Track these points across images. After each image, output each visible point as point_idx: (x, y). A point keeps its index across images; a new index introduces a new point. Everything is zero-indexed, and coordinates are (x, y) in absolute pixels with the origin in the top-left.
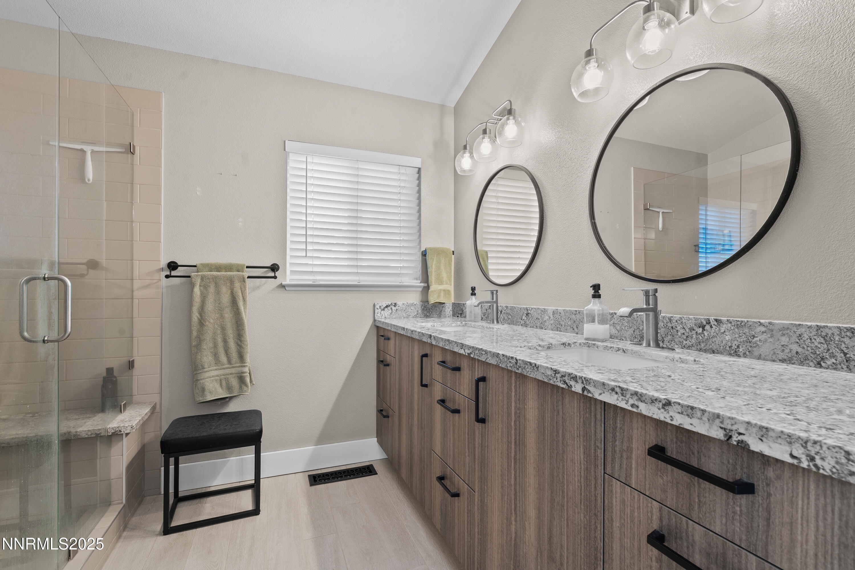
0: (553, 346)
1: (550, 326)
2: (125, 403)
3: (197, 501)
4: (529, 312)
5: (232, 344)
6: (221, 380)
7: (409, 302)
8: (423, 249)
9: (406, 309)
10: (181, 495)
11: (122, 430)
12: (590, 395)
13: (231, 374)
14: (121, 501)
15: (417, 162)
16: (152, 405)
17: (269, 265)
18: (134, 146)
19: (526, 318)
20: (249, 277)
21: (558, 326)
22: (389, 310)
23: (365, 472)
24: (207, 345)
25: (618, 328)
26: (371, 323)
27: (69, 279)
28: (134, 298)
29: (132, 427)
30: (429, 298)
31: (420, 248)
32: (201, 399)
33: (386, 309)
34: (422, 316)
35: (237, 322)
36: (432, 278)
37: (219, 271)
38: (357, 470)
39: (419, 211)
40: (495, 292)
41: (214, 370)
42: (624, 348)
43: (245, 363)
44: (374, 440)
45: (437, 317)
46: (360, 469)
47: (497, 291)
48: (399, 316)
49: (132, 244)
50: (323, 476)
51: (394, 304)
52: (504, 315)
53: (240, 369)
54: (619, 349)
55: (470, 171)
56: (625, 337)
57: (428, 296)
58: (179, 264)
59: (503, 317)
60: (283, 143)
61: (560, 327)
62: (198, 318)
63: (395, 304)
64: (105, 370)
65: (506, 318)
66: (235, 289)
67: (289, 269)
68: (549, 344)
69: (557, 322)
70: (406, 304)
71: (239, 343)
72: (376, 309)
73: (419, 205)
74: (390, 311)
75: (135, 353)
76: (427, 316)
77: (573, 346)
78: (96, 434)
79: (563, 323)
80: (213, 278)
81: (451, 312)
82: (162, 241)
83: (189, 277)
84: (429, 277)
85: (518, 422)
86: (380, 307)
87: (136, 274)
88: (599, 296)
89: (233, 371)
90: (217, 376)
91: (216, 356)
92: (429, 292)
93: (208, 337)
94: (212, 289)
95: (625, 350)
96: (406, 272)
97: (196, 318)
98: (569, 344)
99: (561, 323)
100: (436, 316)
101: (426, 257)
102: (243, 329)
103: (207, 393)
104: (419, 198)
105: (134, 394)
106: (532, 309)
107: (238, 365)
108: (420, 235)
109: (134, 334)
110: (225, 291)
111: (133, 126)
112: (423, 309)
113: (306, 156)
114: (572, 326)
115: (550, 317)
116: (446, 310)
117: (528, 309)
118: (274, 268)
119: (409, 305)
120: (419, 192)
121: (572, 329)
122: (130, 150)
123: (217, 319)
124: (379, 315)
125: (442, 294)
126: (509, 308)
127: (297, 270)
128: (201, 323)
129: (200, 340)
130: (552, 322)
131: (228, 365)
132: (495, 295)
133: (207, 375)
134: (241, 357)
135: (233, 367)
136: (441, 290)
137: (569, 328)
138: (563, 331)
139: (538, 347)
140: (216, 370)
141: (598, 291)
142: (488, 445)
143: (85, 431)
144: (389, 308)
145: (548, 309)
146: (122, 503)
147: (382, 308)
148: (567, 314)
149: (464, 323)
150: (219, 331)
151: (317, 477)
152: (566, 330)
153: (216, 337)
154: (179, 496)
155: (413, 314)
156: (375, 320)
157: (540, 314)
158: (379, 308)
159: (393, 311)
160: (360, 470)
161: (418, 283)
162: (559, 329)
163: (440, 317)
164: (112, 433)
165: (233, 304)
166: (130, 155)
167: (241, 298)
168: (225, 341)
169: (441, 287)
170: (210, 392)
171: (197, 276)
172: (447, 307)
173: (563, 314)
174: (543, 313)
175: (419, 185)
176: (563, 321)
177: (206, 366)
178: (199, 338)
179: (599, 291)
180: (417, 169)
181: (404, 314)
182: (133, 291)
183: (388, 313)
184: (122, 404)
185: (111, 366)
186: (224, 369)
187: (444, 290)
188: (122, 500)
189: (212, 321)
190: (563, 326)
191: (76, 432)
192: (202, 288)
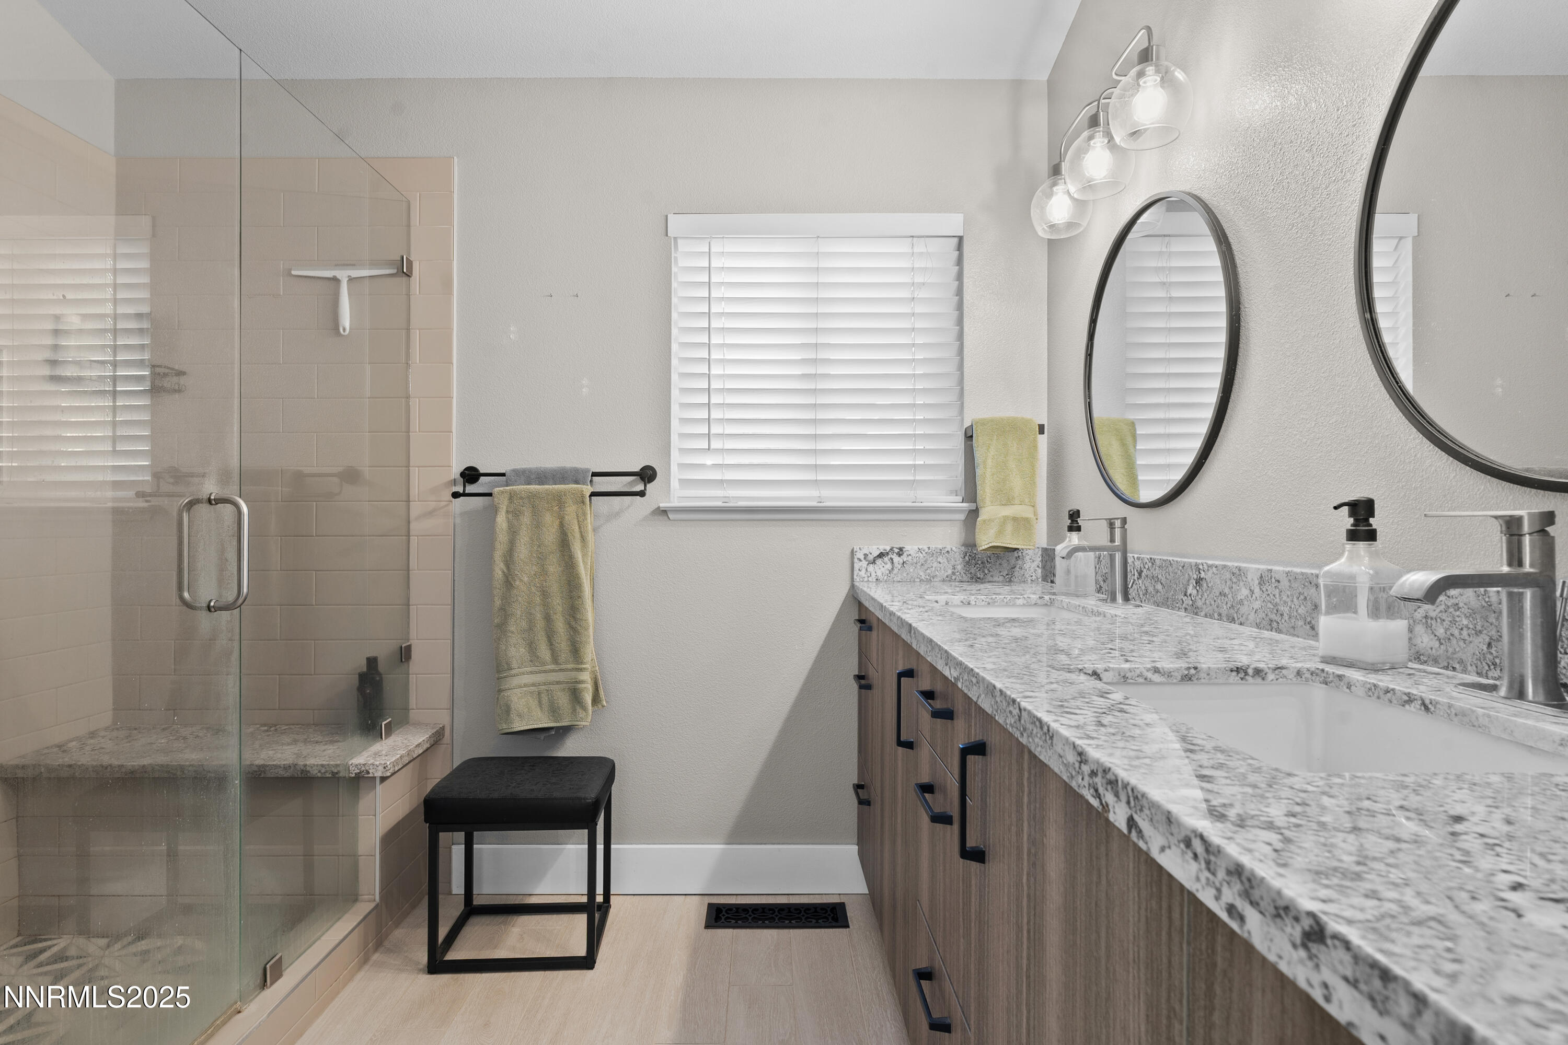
0: (1202, 675)
1: (1252, 617)
2: (390, 722)
3: (500, 919)
4: (1203, 575)
5: (560, 625)
6: (539, 693)
7: (933, 546)
8: (967, 424)
9: (926, 561)
10: (477, 901)
11: (370, 771)
12: (1141, 844)
13: (558, 683)
14: (373, 897)
15: (953, 223)
16: (435, 730)
17: (637, 469)
18: (410, 263)
19: (1195, 592)
20: (593, 494)
21: (1273, 617)
22: (886, 564)
23: (825, 918)
24: (515, 626)
25: (1441, 631)
26: (846, 591)
27: (245, 502)
28: (411, 534)
29: (385, 768)
30: (977, 536)
31: (962, 420)
32: (505, 727)
33: (879, 561)
34: (965, 578)
35: (569, 583)
36: (986, 490)
37: (541, 483)
38: (809, 909)
39: (960, 337)
40: (1118, 523)
41: (528, 673)
42: (1428, 696)
43: (582, 663)
44: (851, 850)
45: (1002, 582)
46: (816, 908)
47: (1124, 521)
48: (909, 577)
49: (408, 438)
50: (737, 912)
51: (896, 551)
52: (1147, 583)
53: (573, 674)
54: (1410, 699)
55: (1070, 225)
56: (1461, 662)
57: (974, 533)
58: (481, 472)
59: (1143, 588)
60: (664, 221)
61: (1278, 618)
62: (503, 572)
63: (901, 549)
64: (365, 662)
65: (1151, 589)
66: (566, 517)
67: (676, 474)
68: (1189, 668)
69: (1269, 605)
70: (927, 550)
71: (573, 623)
72: (856, 560)
73: (960, 322)
74: (889, 566)
75: (413, 633)
76: (976, 579)
77: (1271, 676)
78: (332, 772)
79: (1285, 610)
80: (528, 497)
81: (1039, 571)
82: (454, 430)
83: (490, 495)
84: (979, 487)
85: (1032, 879)
86: (866, 555)
87: (414, 492)
88: (1371, 536)
89: (561, 677)
90: (533, 685)
91: (532, 647)
92: (978, 523)
93: (518, 610)
94: (526, 519)
95: (1427, 702)
96: (931, 478)
97: (500, 573)
98: (1258, 672)
99: (1281, 608)
100: (1001, 578)
101: (972, 440)
102: (579, 597)
103: (513, 716)
104: (960, 307)
105: (410, 707)
106: (1210, 566)
107: (570, 666)
108: (962, 389)
109: (411, 600)
110: (549, 520)
111: (409, 226)
112: (968, 563)
113: (709, 240)
114: (1309, 619)
115: (1252, 592)
116: (1026, 566)
117: (1201, 567)
118: (647, 475)
119: (933, 553)
120: (960, 292)
121: (1308, 627)
122: (403, 270)
123: (535, 575)
124: (863, 573)
125: (1009, 527)
126: (1158, 562)
127: (695, 478)
128: (508, 582)
129: (505, 613)
130: (1257, 605)
131: (553, 666)
132: (1118, 532)
133: (515, 681)
134: (576, 651)
135: (561, 670)
136: (1006, 518)
137: (1300, 623)
138: (1284, 630)
139: (1149, 675)
140: (531, 673)
141: (1367, 520)
142: (988, 921)
143: (317, 765)
144: (886, 559)
145: (1247, 569)
146: (375, 900)
147: (871, 558)
148: (1295, 585)
149: (1047, 597)
150: (538, 598)
151: (724, 910)
152: (1293, 628)
153: (533, 611)
154: (475, 903)
155: (943, 574)
156: (853, 586)
157: (1228, 583)
158: (862, 559)
159: (896, 565)
160: (816, 911)
161: (955, 502)
162: (1275, 625)
163: (1010, 581)
164: (356, 774)
165: (563, 547)
166: (405, 279)
167: (578, 535)
168: (548, 619)
169: (1008, 511)
170: (520, 716)
171: (502, 492)
172: (1028, 558)
173: (1285, 583)
174: (1235, 580)
175: (960, 277)
176: (1285, 602)
177: (514, 665)
178: (505, 610)
179: (1371, 520)
180: (956, 240)
181: (921, 573)
182: (409, 522)
183: (883, 569)
184: (383, 724)
185: (375, 655)
186: (545, 672)
187: (1015, 519)
188: (374, 895)
189: (526, 579)
190: (1286, 617)
191: (305, 766)
192: (510, 516)
